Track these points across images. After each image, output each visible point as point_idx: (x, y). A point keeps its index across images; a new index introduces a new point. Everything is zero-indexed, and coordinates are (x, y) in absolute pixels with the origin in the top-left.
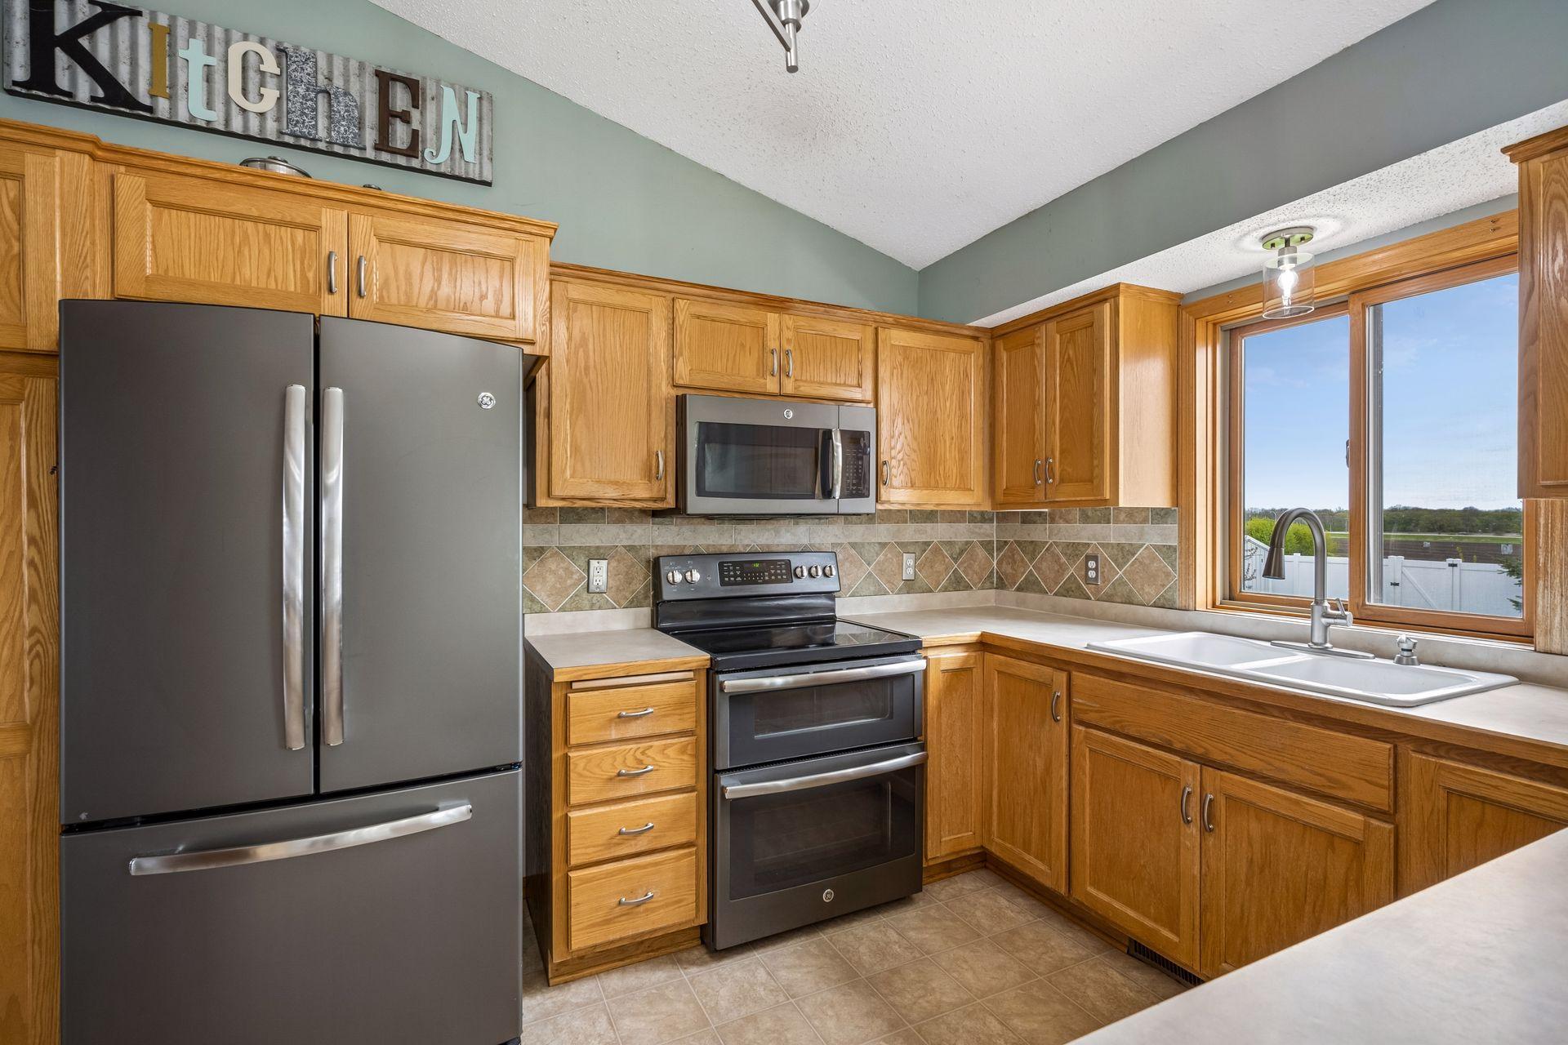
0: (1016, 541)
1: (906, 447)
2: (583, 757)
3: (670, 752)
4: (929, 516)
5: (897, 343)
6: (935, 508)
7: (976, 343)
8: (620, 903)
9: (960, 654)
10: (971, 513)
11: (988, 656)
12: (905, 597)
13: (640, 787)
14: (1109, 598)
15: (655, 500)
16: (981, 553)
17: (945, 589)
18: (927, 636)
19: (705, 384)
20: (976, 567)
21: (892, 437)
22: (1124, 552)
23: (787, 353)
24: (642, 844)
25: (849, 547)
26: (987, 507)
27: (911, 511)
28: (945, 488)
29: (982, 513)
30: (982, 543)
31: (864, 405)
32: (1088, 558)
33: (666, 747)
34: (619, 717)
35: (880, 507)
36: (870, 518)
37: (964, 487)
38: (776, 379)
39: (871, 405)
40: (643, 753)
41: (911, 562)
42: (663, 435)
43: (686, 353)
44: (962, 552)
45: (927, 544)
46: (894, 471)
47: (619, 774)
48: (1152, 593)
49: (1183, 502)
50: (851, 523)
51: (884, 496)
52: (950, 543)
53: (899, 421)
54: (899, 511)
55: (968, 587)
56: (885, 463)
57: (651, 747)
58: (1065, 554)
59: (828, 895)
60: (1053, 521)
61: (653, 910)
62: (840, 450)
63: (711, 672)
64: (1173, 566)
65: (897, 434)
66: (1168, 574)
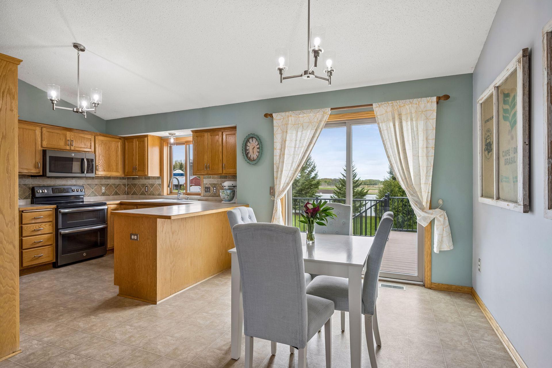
0: (131, 184)
1: (103, 163)
2: (26, 226)
3: (47, 226)
4: (109, 178)
5: (100, 139)
6: (110, 176)
7: (120, 140)
8: (35, 257)
9: (116, 206)
10: (120, 177)
11: (122, 206)
12: (102, 197)
13: (40, 233)
14: (150, 195)
15: (37, 173)
16: (123, 186)
17: (113, 195)
18: (108, 203)
19: (51, 147)
20: (121, 190)
21: (99, 160)
22: (152, 185)
23: (72, 141)
24: (40, 244)
25: (87, 185)
26: (123, 176)
27: (104, 177)
28: (112, 171)
29: (123, 177)
30: (123, 184)
31: (92, 153)
32: (146, 187)
33: (46, 224)
34: (35, 218)
35: (96, 175)
36: (93, 178)
37: (117, 171)
38: (69, 146)
39: (94, 153)
40: (40, 226)
41: (104, 189)
42: (39, 158)
43: (46, 140)
44: (117, 186)
45: (109, 184)
46: (100, 168)
47: (35, 230)
48: (157, 193)
49: (162, 175)
50: (87, 179)
51: (97, 173)
52: (114, 184)
53: (101, 156)
54: (101, 176)
55: (119, 195)
56: (97, 166)
57: (42, 224)
58: (141, 186)
59: (85, 254)
60: (139, 179)
61: (43, 258)
62: (86, 162)
63: (57, 209)
64: (160, 187)
65: (100, 159)
66: (160, 189)
